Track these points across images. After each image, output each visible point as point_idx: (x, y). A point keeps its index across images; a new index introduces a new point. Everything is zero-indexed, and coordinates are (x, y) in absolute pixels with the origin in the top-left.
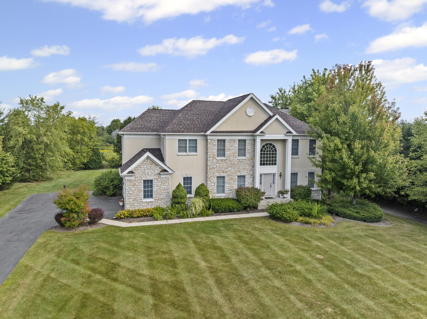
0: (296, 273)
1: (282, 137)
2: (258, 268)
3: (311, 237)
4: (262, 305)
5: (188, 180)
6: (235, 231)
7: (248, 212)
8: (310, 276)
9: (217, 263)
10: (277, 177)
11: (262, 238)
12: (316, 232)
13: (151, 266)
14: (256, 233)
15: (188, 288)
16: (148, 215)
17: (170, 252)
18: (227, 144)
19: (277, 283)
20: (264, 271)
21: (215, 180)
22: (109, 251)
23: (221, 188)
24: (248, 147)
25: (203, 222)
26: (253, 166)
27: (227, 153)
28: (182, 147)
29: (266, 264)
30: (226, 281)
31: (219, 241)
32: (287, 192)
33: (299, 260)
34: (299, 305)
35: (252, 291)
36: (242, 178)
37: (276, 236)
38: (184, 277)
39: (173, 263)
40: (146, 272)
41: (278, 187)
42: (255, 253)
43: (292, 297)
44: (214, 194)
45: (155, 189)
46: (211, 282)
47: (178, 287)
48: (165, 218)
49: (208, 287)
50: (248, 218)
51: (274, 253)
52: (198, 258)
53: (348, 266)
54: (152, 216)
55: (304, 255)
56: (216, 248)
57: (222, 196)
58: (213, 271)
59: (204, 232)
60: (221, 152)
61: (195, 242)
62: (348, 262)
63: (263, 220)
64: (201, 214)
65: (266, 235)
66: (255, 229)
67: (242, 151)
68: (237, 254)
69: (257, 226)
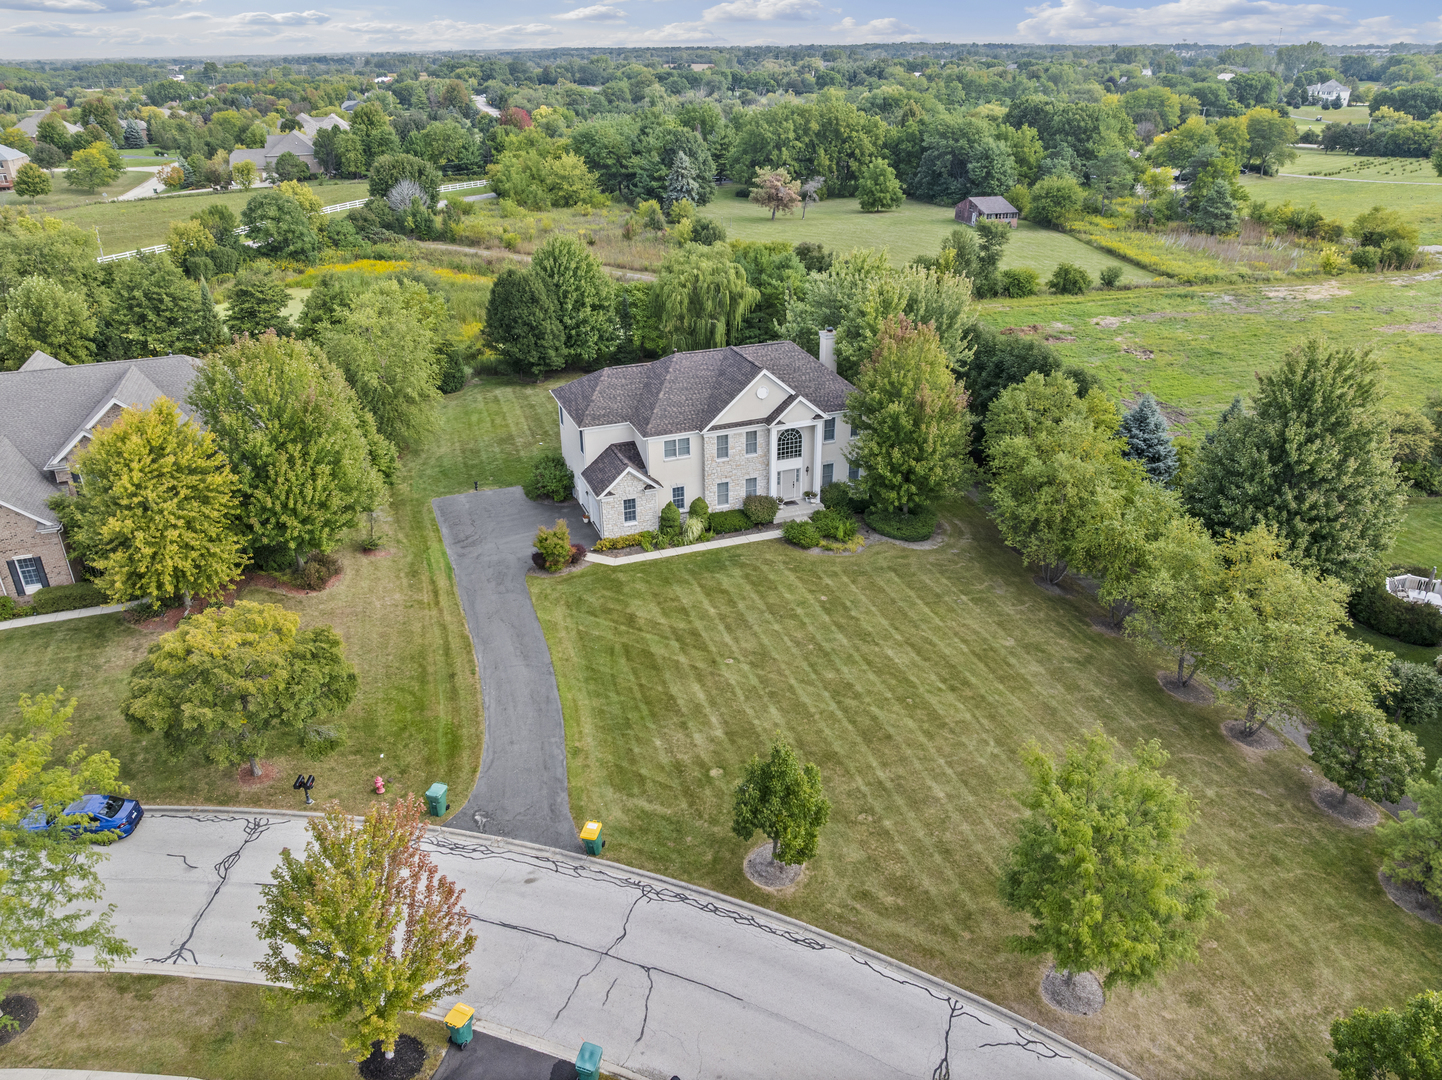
0: (795, 617)
1: (809, 423)
2: (762, 612)
3: (825, 572)
4: (762, 645)
5: (678, 492)
6: (743, 566)
7: (760, 531)
8: (806, 620)
9: (725, 609)
10: (803, 473)
11: (772, 576)
12: (834, 563)
13: (665, 614)
14: (765, 568)
15: (703, 634)
16: (634, 544)
17: (676, 599)
18: (730, 440)
19: (777, 627)
20: (768, 616)
21: (715, 489)
22: (618, 600)
23: (724, 497)
24: (760, 440)
25: (703, 554)
26: (768, 465)
27: (730, 452)
28: (671, 450)
29: (771, 609)
30: (734, 626)
31: (726, 582)
32: (815, 495)
33: (802, 603)
34: (789, 644)
35: (755, 634)
36: (752, 482)
37: (787, 572)
38: (699, 625)
39: (683, 611)
40: (662, 621)
41: (803, 487)
42: (762, 596)
43: (786, 638)
44: (715, 506)
45: (638, 509)
46: (721, 627)
47: (695, 633)
48: (657, 547)
49: (719, 632)
50: (758, 543)
51: (781, 596)
52: (706, 604)
53: (845, 608)
54: (639, 544)
55: (810, 597)
56: (724, 592)
57: (725, 507)
58: (722, 617)
59: (707, 569)
60: (723, 449)
61: (701, 586)
62: (848, 604)
63: (777, 546)
64: (700, 539)
65: (776, 571)
66: (766, 562)
67: (751, 446)
68: (744, 599)
69: (768, 556)
